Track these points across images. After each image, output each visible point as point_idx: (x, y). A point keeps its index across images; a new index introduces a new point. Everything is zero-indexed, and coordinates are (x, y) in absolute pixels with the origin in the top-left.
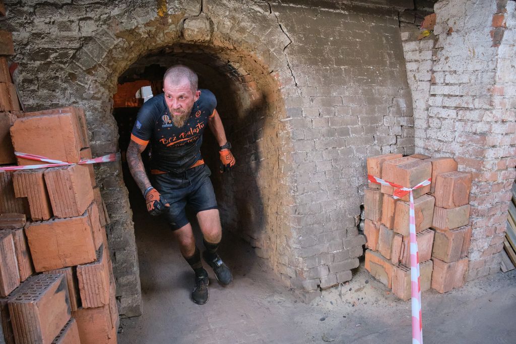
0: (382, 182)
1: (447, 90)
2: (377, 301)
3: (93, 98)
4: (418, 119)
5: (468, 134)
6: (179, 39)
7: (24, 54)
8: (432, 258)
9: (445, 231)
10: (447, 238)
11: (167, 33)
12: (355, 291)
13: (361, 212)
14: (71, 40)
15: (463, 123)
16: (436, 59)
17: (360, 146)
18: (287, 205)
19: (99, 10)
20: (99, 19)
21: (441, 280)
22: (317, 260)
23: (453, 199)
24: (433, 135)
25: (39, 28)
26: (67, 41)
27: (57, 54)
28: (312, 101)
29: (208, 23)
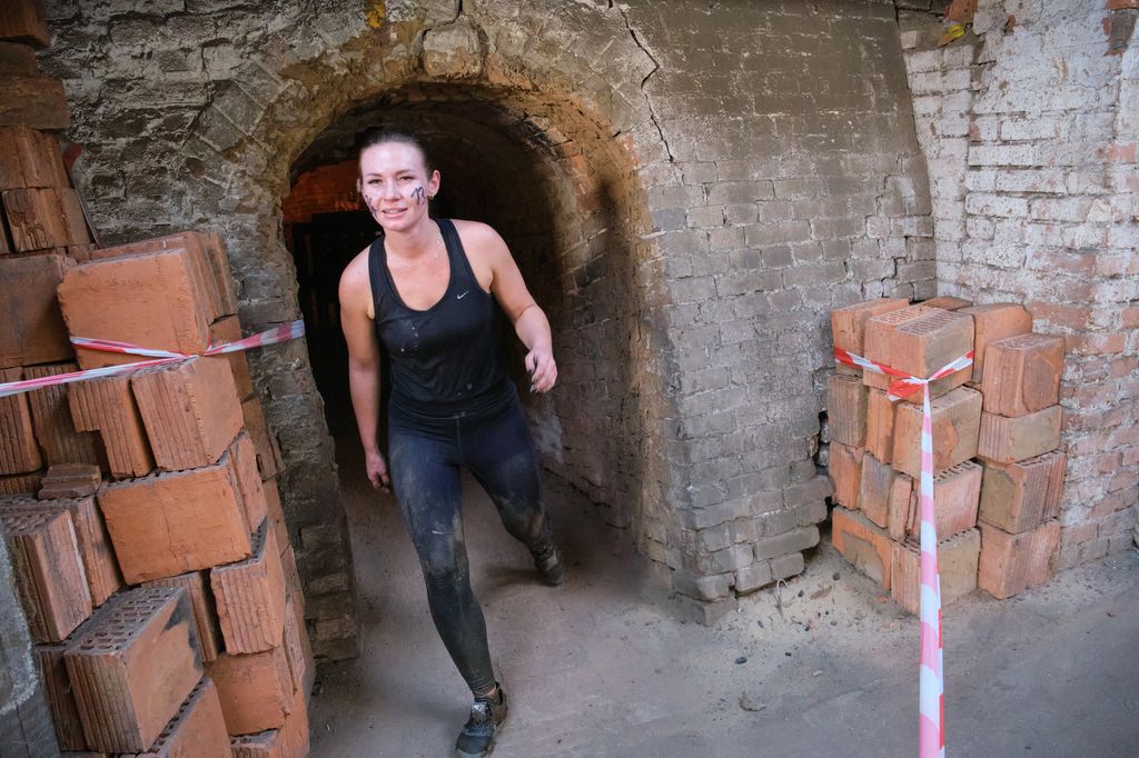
0: (865, 363)
1: (1004, 155)
2: (859, 618)
3: (239, 209)
4: (942, 219)
5: (1054, 253)
6: (414, 74)
7: (92, 125)
8: (980, 523)
9: (1006, 465)
10: (1011, 480)
11: (387, 63)
12: (813, 597)
13: (822, 426)
14: (187, 88)
15: (1044, 227)
16: (980, 87)
17: (814, 286)
18: (661, 418)
19: (242, 23)
20: (244, 42)
21: (999, 572)
22: (727, 534)
23: (1023, 396)
24: (977, 255)
25: (120, 68)
26: (180, 92)
27: (161, 120)
28: (708, 193)
29: (474, 37)
